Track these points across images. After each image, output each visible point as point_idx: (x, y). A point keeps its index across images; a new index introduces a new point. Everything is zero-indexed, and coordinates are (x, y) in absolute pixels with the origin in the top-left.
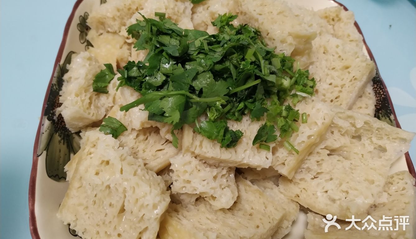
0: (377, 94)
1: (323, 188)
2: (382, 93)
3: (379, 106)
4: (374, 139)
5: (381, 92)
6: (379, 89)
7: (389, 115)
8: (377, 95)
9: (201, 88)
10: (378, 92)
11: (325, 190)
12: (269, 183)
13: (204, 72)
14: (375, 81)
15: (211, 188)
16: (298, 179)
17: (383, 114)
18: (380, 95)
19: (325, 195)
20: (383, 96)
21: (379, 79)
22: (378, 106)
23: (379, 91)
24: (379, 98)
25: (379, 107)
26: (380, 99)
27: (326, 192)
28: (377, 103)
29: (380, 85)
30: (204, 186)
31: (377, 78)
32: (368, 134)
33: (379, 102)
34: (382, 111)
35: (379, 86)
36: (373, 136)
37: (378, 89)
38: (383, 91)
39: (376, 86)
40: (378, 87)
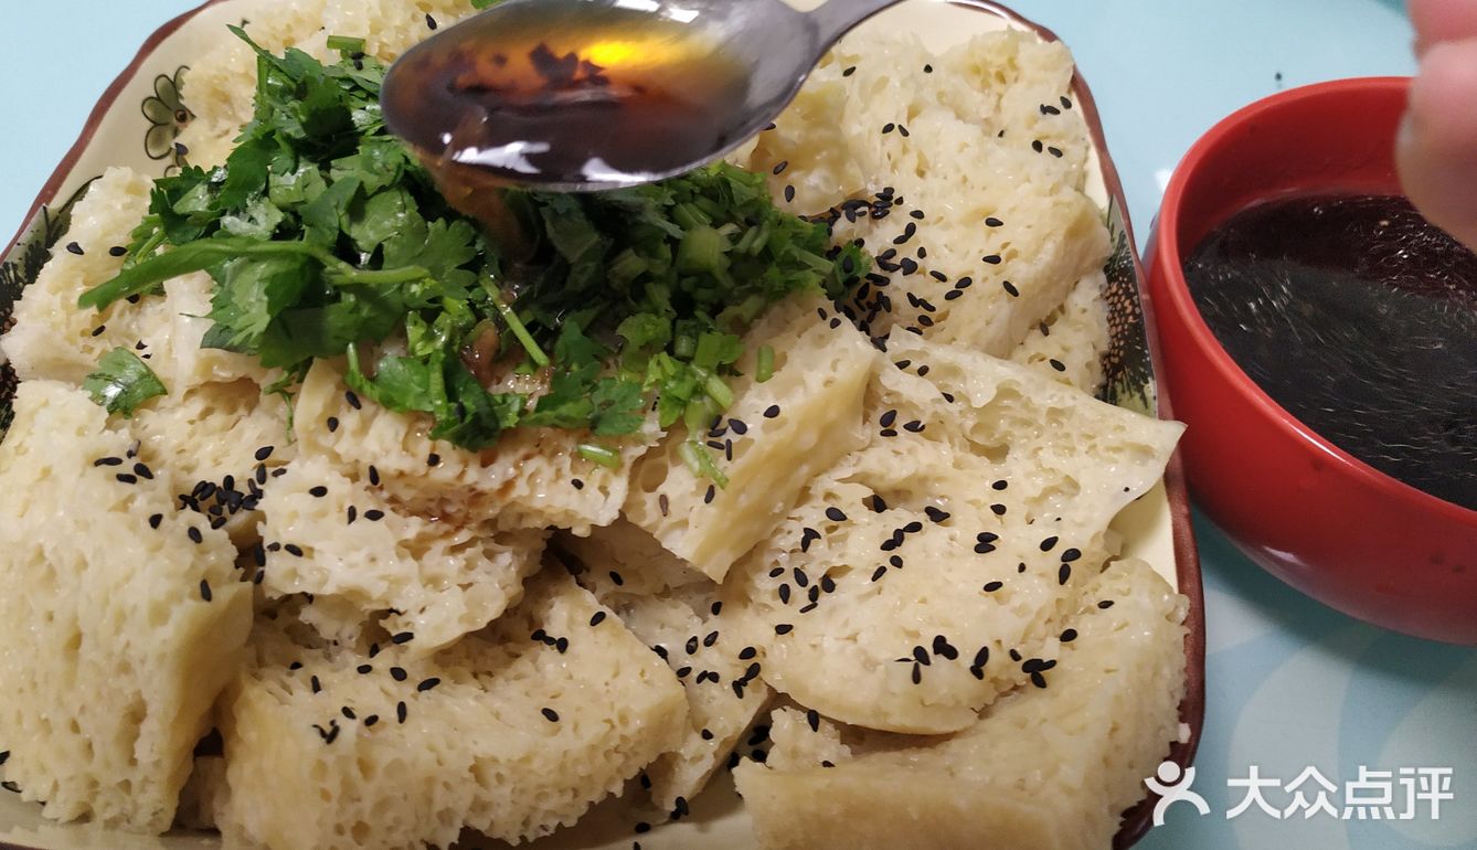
0: (1116, 315)
1: (846, 624)
2: (1129, 310)
3: (1118, 355)
4: (1048, 457)
5: (1126, 308)
6: (1123, 298)
7: (1142, 383)
8: (1114, 318)
9: (376, 244)
10: (1119, 306)
11: (848, 632)
12: (676, 607)
13: (382, 189)
14: (1115, 271)
15: (383, 578)
16: (766, 592)
17: (1125, 383)
18: (1123, 319)
19: (851, 648)
20: (1131, 319)
21: (1126, 265)
22: (1114, 356)
23: (1122, 304)
24: (1120, 328)
25: (1116, 360)
26: (1123, 329)
27: (853, 638)
28: (1114, 347)
29: (1127, 283)
30: (352, 566)
31: (1122, 259)
32: (1027, 437)
33: (1119, 340)
34: (1124, 372)
35: (1124, 285)
36: (1040, 442)
37: (1120, 297)
38: (1132, 303)
39: (1114, 289)
40: (1121, 292)
